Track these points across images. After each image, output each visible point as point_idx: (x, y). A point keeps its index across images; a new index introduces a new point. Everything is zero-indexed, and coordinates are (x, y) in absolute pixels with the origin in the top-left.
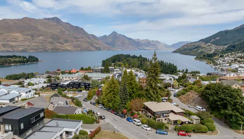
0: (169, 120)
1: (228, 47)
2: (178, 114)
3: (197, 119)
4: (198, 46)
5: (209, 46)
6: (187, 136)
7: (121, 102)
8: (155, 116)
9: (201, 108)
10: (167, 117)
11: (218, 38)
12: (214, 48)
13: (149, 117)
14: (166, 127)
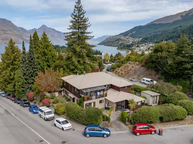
0: (108, 102)
1: (142, 39)
2: (122, 91)
3: (154, 97)
4: (119, 39)
5: (128, 38)
6: (153, 133)
7: (25, 81)
8: (80, 97)
9: (149, 80)
10: (103, 97)
11: (134, 32)
12: (132, 40)
13: (72, 100)
14: (104, 117)
